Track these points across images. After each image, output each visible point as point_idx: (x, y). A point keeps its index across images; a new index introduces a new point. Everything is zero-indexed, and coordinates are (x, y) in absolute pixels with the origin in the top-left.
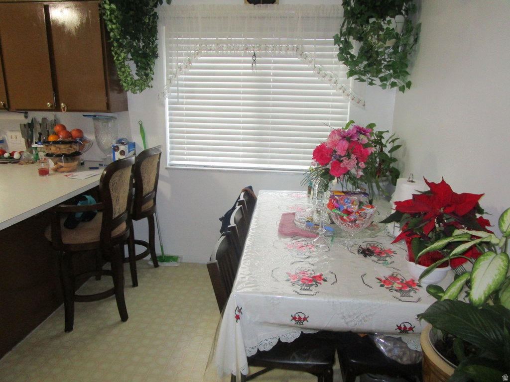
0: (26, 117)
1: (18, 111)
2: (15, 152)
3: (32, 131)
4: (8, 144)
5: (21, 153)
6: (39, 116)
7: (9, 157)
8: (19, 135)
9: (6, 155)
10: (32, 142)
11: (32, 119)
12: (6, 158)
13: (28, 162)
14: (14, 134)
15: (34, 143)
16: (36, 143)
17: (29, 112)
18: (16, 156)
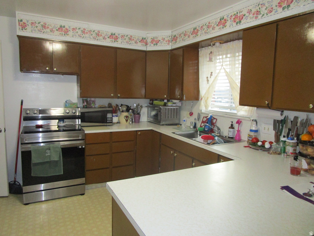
0: (282, 115)
1: (277, 109)
2: (266, 141)
3: (282, 126)
4: (261, 133)
5: (271, 143)
6: (291, 115)
7: (261, 145)
8: (272, 127)
9: (260, 143)
10: (280, 135)
11: (285, 116)
12: (259, 146)
13: (276, 153)
14: (267, 127)
15: (283, 136)
16: (284, 137)
17: (284, 111)
18: (267, 145)
